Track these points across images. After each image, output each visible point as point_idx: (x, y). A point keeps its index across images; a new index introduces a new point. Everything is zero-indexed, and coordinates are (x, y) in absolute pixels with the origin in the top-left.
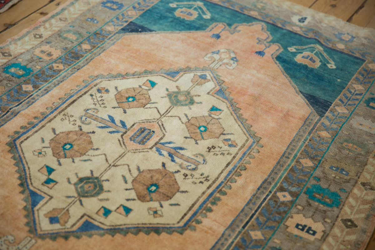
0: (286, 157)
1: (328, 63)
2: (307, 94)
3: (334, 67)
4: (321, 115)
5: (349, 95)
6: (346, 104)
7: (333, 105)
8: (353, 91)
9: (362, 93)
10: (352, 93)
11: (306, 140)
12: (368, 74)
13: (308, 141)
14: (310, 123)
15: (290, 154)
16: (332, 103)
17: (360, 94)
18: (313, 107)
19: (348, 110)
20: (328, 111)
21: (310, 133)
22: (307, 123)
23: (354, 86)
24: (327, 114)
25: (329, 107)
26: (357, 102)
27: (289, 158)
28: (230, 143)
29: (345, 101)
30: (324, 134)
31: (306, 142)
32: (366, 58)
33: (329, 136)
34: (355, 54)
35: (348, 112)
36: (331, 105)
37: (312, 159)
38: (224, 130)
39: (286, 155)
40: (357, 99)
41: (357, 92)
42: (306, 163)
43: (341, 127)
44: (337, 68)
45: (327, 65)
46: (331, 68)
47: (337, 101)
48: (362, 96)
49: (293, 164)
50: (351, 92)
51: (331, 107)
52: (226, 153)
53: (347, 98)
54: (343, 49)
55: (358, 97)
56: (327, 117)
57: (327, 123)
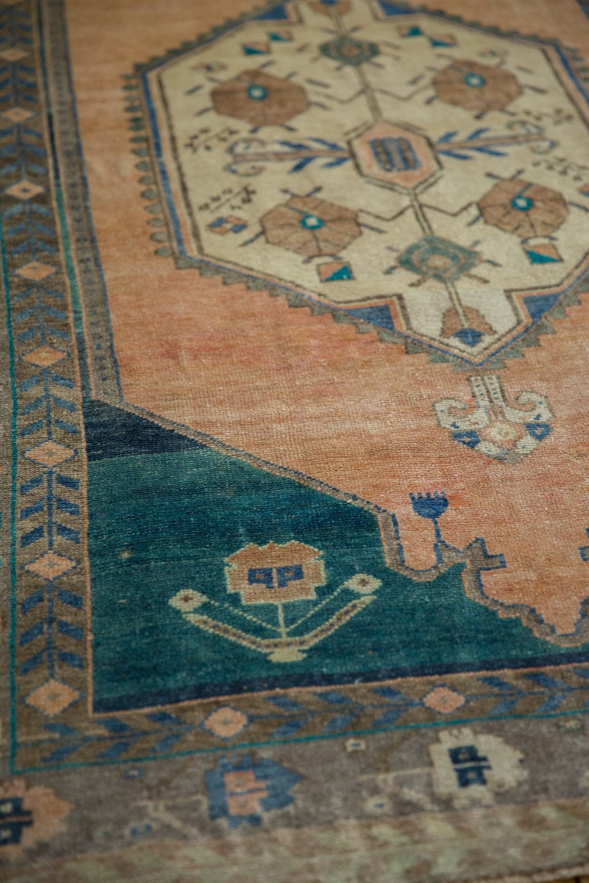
0: (88, 260)
1: (205, 608)
2: (178, 448)
3: (175, 602)
4: (91, 408)
5: (60, 517)
6: (49, 481)
7: (85, 456)
8: (58, 539)
9: (24, 545)
10: (54, 529)
11: (78, 319)
12: (50, 646)
13: (71, 320)
14: (102, 368)
15: (86, 271)
16: (90, 458)
17: (27, 539)
18: (129, 415)
19: (33, 463)
20: (82, 426)
21: (80, 341)
22: (108, 363)
23: (65, 565)
24: (78, 418)
25: (88, 441)
26: (22, 502)
27: (81, 261)
28: (228, 226)
29: (58, 490)
30: (44, 358)
31: (71, 315)
32: (99, 722)
33: (28, 358)
34: (150, 717)
35: (27, 454)
36: (88, 450)
37: (28, 285)
38: (267, 242)
39: (91, 265)
40: (27, 513)
41: (44, 541)
42: (35, 268)
43: (15, 397)
44: (165, 603)
45: (205, 599)
46: (183, 593)
47: (82, 476)
48: (19, 534)
49: (62, 256)
50: (62, 530)
51: (84, 444)
52: (213, 205)
53: (63, 504)
54: (208, 711)
55: (29, 525)
56: (72, 408)
57: (59, 392)
